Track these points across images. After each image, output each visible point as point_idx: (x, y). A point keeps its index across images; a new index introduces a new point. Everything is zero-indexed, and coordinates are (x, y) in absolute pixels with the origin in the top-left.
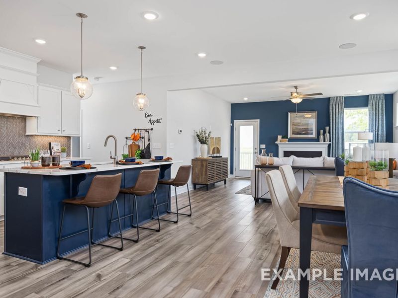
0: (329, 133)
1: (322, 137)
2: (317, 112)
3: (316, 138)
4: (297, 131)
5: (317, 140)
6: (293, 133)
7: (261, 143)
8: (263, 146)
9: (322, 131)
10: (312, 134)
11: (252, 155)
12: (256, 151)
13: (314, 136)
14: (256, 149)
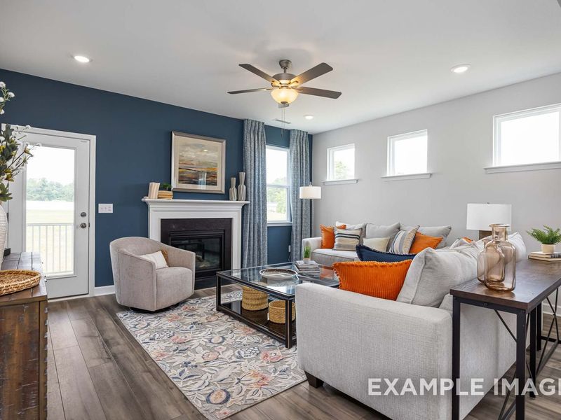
0: (245, 184)
1: (233, 191)
2: (224, 142)
3: (223, 191)
4: (190, 176)
5: (226, 196)
6: (181, 179)
7: (99, 200)
8: (107, 208)
9: (234, 180)
10: (215, 184)
11: (71, 230)
12: (85, 220)
13: (220, 187)
14: (83, 215)
